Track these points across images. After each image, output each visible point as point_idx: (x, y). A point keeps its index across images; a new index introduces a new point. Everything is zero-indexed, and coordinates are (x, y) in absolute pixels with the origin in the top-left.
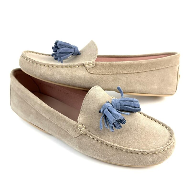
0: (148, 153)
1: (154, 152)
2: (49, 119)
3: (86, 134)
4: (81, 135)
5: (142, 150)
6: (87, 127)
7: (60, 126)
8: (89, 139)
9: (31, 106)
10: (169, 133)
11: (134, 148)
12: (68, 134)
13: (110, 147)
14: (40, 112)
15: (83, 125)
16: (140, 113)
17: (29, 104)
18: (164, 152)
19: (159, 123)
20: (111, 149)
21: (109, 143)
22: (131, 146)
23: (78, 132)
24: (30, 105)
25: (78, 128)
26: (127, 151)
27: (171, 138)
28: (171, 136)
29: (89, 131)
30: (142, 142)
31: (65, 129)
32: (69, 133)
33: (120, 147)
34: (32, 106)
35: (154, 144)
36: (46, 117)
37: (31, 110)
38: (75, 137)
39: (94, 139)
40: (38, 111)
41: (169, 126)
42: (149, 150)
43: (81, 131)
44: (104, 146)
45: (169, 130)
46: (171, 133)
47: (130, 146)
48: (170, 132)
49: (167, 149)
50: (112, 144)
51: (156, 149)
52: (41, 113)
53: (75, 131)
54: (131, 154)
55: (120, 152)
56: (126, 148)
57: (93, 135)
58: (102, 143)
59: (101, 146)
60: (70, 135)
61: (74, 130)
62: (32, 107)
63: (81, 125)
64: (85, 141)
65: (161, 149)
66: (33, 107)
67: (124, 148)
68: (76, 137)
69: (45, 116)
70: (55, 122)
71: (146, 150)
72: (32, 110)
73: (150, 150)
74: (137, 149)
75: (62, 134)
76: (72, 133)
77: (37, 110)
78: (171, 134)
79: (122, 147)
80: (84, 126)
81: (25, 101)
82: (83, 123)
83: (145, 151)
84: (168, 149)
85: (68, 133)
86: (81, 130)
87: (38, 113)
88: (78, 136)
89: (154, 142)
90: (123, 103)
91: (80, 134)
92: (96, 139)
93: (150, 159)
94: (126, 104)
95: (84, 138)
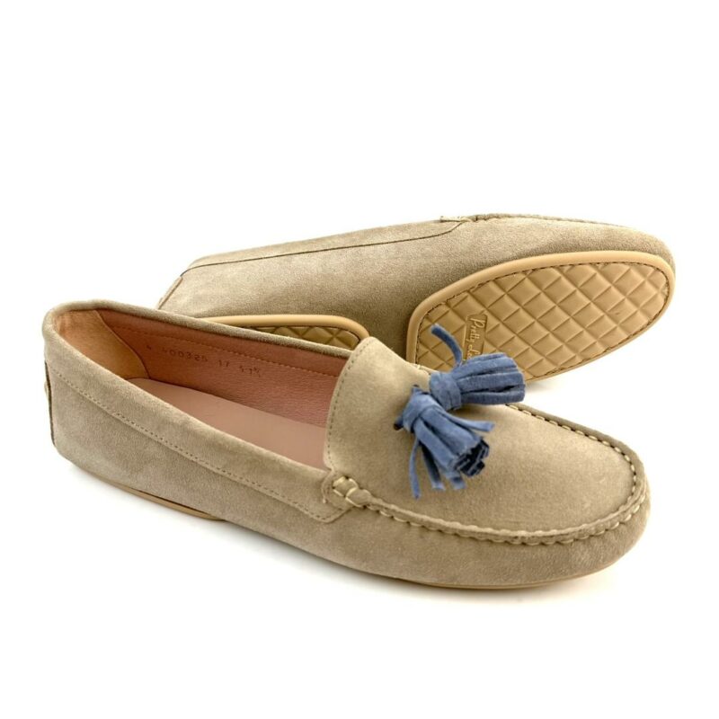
0: (576, 537)
1: (593, 533)
2: (220, 472)
3: (365, 507)
4: (349, 511)
5: (554, 532)
6: (363, 482)
7: (265, 492)
8: (378, 521)
9: (145, 436)
10: (627, 465)
11: (527, 530)
12: (300, 514)
13: (453, 537)
14: (184, 454)
15: (347, 478)
16: (520, 410)
17: (138, 429)
18: (622, 526)
19: (586, 435)
20: (455, 543)
21: (447, 524)
22: (517, 523)
23: (335, 505)
24: (143, 431)
25: (335, 491)
26: (509, 540)
27: (635, 478)
28: (635, 474)
29: (374, 495)
30: (549, 506)
31: (285, 500)
32: (301, 509)
33: (486, 534)
34: (150, 436)
35: (587, 505)
36: (209, 467)
37: (145, 448)
38: (328, 520)
39: (396, 518)
40: (177, 450)
41: (620, 443)
42: (578, 529)
43: (347, 499)
44: (432, 537)
45: (623, 454)
46: (631, 463)
47: (517, 526)
48: (628, 459)
49: (630, 516)
50: (458, 525)
51: (599, 521)
52: (188, 456)
53: (324, 501)
54: (524, 550)
55: (485, 546)
56: (504, 532)
57: (388, 506)
58: (425, 527)
59: (422, 537)
60: (307, 516)
61: (320, 500)
62: (150, 439)
63: (341, 480)
64: (366, 528)
65: (614, 518)
66: (153, 437)
67: (497, 532)
68: (333, 522)
69: (203, 464)
70: (244, 482)
71: (570, 530)
72: (152, 450)
73: (580, 528)
74: (538, 530)
75: (275, 516)
76: (314, 509)
77: (173, 448)
78: (633, 468)
79: (489, 530)
80: (351, 480)
81: (118, 421)
82: (347, 470)
83: (567, 534)
84: (633, 515)
85: (297, 510)
86: (345, 496)
87: (174, 456)
88: (338, 516)
89: (584, 498)
90: (468, 387)
91: (345, 509)
92: (402, 519)
93: (582, 554)
94: (480, 387)
95: (359, 522)
